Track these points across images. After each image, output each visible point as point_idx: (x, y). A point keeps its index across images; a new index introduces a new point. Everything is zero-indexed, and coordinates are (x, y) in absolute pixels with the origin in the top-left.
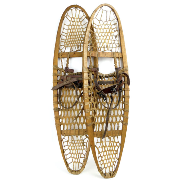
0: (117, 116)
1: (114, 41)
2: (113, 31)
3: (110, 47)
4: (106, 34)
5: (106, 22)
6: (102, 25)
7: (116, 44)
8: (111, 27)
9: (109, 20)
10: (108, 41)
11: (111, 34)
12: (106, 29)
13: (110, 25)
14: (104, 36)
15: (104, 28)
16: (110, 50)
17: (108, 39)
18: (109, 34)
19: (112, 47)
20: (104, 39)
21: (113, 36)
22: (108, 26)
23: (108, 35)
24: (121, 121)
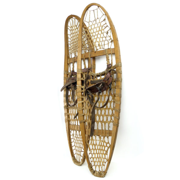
0: (108, 115)
1: (106, 37)
2: (103, 28)
3: (102, 45)
4: (97, 33)
5: (95, 21)
6: (92, 25)
7: (108, 41)
8: (100, 24)
9: (98, 18)
10: (100, 40)
11: (101, 32)
12: (95, 28)
13: (99, 22)
14: (95, 36)
15: (94, 28)
16: (102, 48)
17: (99, 38)
18: (100, 32)
19: (104, 45)
20: (95, 39)
21: (104, 33)
22: (98, 25)
23: (98, 34)
24: (112, 121)
